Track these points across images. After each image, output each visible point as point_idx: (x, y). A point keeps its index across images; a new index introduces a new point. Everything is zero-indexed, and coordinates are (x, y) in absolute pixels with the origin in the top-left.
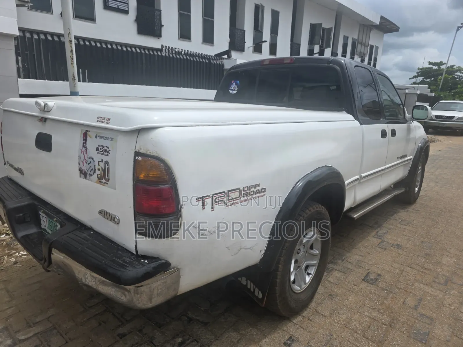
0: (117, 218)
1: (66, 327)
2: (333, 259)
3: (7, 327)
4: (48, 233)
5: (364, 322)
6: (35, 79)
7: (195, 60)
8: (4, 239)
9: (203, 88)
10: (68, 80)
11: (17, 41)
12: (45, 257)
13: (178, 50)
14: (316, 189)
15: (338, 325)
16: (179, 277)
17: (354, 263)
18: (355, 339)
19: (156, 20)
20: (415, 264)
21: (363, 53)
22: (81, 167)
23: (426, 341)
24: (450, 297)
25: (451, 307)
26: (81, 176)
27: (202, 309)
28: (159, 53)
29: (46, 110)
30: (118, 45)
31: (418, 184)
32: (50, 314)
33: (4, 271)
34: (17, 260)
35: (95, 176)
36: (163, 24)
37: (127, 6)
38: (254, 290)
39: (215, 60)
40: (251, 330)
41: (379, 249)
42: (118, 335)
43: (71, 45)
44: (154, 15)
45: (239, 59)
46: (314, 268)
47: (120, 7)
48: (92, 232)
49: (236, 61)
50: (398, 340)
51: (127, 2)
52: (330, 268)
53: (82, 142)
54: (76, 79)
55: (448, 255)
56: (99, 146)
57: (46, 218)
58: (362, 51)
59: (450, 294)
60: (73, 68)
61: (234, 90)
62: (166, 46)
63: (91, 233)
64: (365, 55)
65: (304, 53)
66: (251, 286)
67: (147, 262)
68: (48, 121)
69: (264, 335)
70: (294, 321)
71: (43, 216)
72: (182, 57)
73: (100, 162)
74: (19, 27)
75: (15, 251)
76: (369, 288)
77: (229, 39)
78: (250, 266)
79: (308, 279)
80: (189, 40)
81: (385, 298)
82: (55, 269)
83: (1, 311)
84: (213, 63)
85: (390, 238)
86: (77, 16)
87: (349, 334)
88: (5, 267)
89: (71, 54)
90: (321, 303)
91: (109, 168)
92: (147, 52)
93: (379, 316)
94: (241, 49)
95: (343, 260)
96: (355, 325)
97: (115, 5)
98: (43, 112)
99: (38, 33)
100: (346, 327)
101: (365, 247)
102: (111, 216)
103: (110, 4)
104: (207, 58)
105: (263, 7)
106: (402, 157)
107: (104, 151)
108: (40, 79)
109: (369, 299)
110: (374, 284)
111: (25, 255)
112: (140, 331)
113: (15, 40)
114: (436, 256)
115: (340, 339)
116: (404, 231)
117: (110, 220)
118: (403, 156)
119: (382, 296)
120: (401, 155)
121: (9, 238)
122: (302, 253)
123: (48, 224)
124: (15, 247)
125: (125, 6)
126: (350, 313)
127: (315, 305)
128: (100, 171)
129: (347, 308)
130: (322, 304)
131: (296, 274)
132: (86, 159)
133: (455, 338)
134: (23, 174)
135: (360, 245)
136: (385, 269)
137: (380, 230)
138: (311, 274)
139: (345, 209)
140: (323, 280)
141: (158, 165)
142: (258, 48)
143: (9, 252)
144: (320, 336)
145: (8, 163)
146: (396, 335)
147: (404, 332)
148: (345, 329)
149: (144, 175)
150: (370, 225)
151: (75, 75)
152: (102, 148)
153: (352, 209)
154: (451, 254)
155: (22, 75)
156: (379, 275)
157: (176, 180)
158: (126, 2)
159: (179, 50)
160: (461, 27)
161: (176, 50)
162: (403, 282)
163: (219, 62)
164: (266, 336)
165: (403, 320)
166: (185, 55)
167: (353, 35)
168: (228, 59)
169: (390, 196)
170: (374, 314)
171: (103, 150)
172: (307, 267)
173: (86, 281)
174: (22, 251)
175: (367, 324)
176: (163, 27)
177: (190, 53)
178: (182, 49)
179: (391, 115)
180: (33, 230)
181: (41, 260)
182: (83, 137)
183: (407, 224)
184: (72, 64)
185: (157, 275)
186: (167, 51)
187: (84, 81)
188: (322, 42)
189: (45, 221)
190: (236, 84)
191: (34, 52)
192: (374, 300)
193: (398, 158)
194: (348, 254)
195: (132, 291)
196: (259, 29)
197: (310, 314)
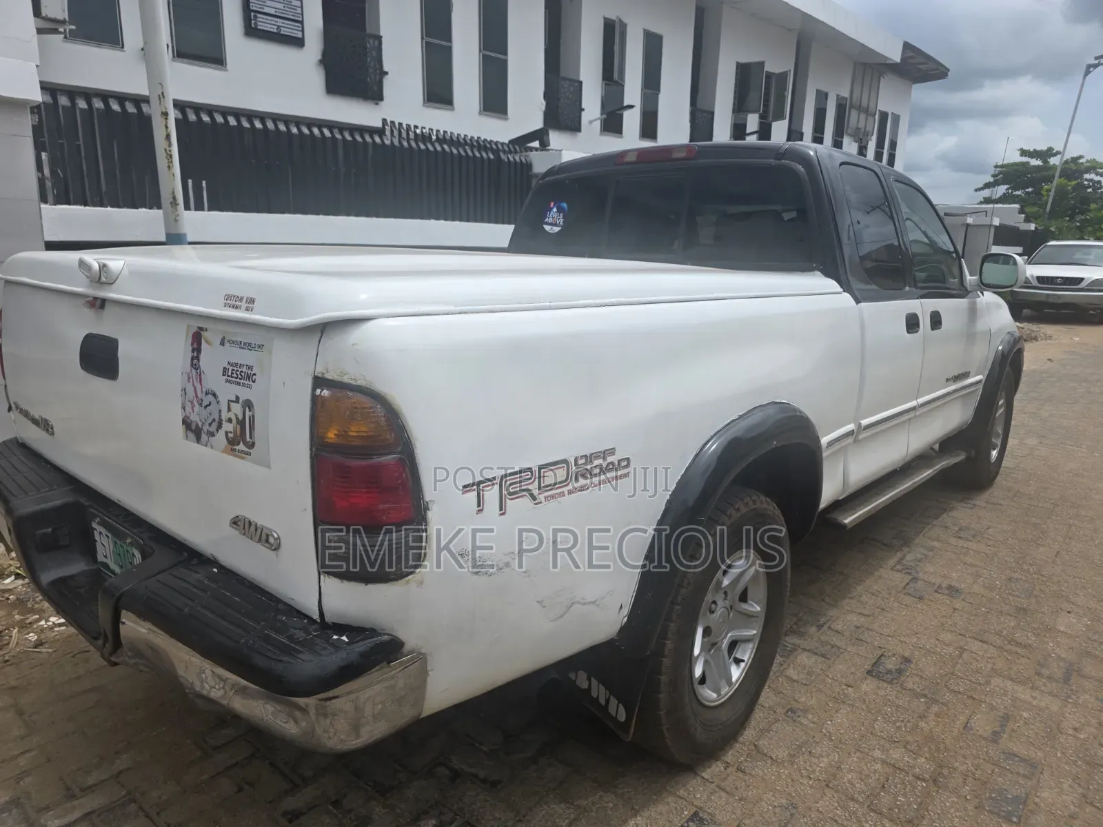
0: (273, 536)
1: (160, 798)
2: (796, 624)
3: (19, 799)
4: (113, 572)
5: (872, 775)
6: (81, 205)
7: (463, 154)
8: (11, 587)
9: (482, 221)
10: (159, 207)
11: (37, 116)
12: (105, 631)
13: (422, 132)
14: (751, 459)
15: (808, 783)
16: (424, 673)
17: (847, 633)
18: (851, 816)
19: (369, 59)
20: (991, 633)
21: (863, 130)
22: (188, 415)
23: (1020, 818)
24: (1077, 712)
25: (1079, 736)
26: (187, 436)
27: (485, 749)
28: (377, 139)
29: (103, 279)
30: (280, 120)
31: (999, 442)
32: (122, 768)
33: (11, 665)
34: (43, 637)
35: (221, 436)
36: (386, 68)
37: (300, 29)
38: (608, 701)
39: (510, 152)
40: (601, 797)
41: (907, 598)
42: (285, 814)
43: (167, 123)
44: (365, 48)
45: (566, 150)
46: (751, 645)
47: (284, 31)
48: (215, 570)
49: (560, 156)
50: (954, 815)
51: (300, 19)
52: (789, 645)
53: (190, 355)
54: (178, 204)
55: (1071, 610)
56: (229, 363)
57: (108, 537)
58: (861, 125)
59: (1076, 704)
60: (171, 176)
61: (556, 225)
62: (392, 122)
63: (214, 572)
64: (867, 135)
65: (722, 134)
66: (599, 692)
67: (347, 640)
68: (107, 306)
69: (633, 809)
70: (705, 775)
71: (101, 533)
72: (431, 148)
73: (231, 403)
74: (41, 82)
75: (38, 616)
76: (882, 693)
77: (544, 103)
78: (596, 644)
79: (736, 673)
80: (448, 107)
81: (922, 717)
82: (130, 657)
83: (4, 761)
84: (506, 160)
85: (932, 572)
86: (182, 53)
87: (836, 804)
88: (12, 654)
89: (168, 143)
90: (768, 731)
91: (253, 416)
92: (349, 138)
93: (906, 759)
94: (573, 126)
95: (820, 627)
96: (849, 781)
97: (273, 27)
98: (96, 284)
99: (88, 94)
100: (827, 786)
101: (873, 594)
102: (259, 530)
103: (259, 23)
104: (492, 148)
105: (624, 26)
106: (957, 378)
107: (241, 375)
108: (94, 205)
109: (883, 718)
110: (895, 681)
111: (60, 625)
112: (336, 804)
113: (32, 112)
114: (1043, 613)
115: (813, 816)
116: (965, 554)
117: (257, 540)
118: (959, 375)
119: (913, 712)
120: (956, 374)
121: (23, 585)
122: (720, 611)
123: (113, 552)
124: (36, 606)
125: (293, 27)
126: (838, 752)
127: (754, 736)
128: (232, 425)
129: (831, 740)
130: (771, 732)
131: (706, 662)
132: (199, 395)
133: (1089, 809)
134: (53, 434)
135: (859, 588)
136: (921, 646)
137: (909, 552)
138: (743, 661)
139: (822, 505)
140: (771, 673)
141: (371, 408)
142: (612, 124)
143: (22, 618)
144: (766, 810)
145: (17, 407)
146: (947, 804)
147: (968, 798)
148: (826, 791)
149: (336, 432)
150: (885, 542)
151: (176, 194)
152: (236, 369)
153: (839, 505)
154: (1078, 606)
155: (50, 197)
156: (907, 660)
157: (413, 443)
158: (298, 19)
159: (424, 131)
160: (1095, 66)
161: (418, 131)
162: (965, 678)
163: (520, 159)
164: (638, 811)
165: (965, 767)
166: (439, 144)
167: (840, 88)
168: (541, 150)
169: (930, 471)
170: (896, 754)
171: (238, 373)
172: (733, 645)
173: (203, 688)
174: (53, 616)
175: (878, 779)
176: (386, 76)
177: (451, 137)
178: (432, 128)
179: (929, 279)
180: (76, 567)
181: (96, 639)
182: (192, 344)
183: (973, 537)
184: (169, 167)
185: (373, 670)
186: (396, 133)
187: (199, 207)
188: (766, 106)
189: (105, 545)
190: (560, 210)
191: (79, 141)
192: (896, 722)
193: (947, 380)
194: (833, 613)
195: (312, 712)
196: (616, 76)
197: (742, 755)
